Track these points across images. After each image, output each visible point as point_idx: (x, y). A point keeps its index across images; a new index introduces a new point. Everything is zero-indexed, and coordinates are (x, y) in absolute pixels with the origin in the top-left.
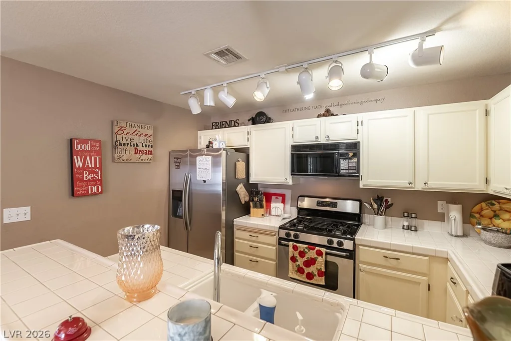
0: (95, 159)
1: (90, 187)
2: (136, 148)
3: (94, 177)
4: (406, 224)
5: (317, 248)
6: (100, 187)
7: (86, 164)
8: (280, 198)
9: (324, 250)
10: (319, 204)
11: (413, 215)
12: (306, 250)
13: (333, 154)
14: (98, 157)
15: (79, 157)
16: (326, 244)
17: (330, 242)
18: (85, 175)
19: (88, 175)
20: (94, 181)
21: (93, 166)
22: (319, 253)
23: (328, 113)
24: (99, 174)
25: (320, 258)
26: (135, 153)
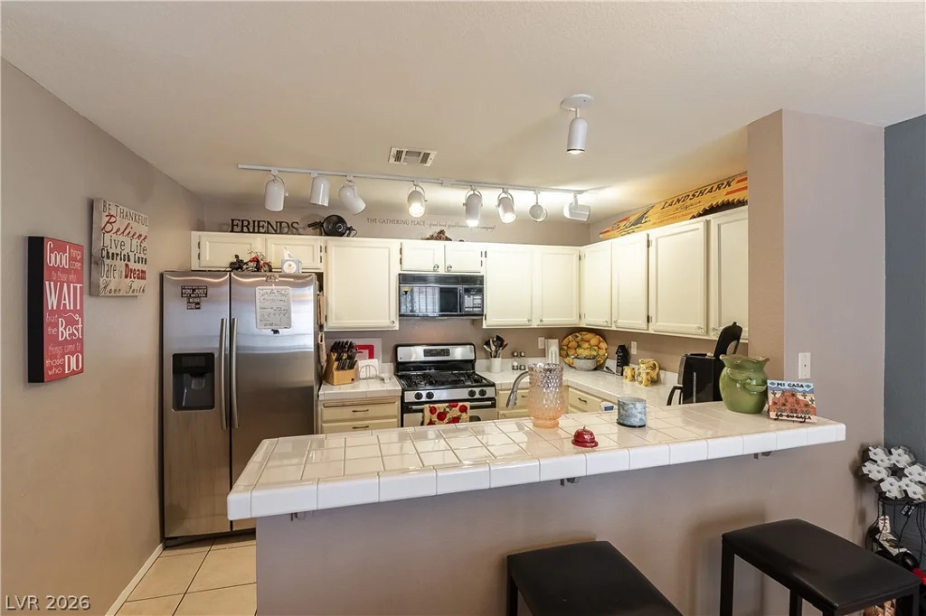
0: (75, 288)
1: (66, 357)
2: (127, 265)
3: (73, 334)
4: (516, 364)
5: (460, 404)
6: (80, 356)
7: (63, 302)
8: (366, 352)
9: (468, 404)
10: (427, 353)
11: (523, 354)
12: (448, 410)
13: (457, 288)
14: (78, 286)
15: (52, 283)
16: (467, 397)
17: (472, 393)
18: (61, 329)
19: (65, 329)
20: (72, 342)
21: (72, 308)
22: (463, 409)
23: (440, 236)
24: (80, 326)
25: (464, 414)
26: (126, 277)
